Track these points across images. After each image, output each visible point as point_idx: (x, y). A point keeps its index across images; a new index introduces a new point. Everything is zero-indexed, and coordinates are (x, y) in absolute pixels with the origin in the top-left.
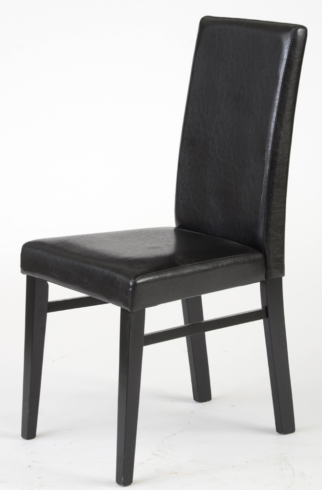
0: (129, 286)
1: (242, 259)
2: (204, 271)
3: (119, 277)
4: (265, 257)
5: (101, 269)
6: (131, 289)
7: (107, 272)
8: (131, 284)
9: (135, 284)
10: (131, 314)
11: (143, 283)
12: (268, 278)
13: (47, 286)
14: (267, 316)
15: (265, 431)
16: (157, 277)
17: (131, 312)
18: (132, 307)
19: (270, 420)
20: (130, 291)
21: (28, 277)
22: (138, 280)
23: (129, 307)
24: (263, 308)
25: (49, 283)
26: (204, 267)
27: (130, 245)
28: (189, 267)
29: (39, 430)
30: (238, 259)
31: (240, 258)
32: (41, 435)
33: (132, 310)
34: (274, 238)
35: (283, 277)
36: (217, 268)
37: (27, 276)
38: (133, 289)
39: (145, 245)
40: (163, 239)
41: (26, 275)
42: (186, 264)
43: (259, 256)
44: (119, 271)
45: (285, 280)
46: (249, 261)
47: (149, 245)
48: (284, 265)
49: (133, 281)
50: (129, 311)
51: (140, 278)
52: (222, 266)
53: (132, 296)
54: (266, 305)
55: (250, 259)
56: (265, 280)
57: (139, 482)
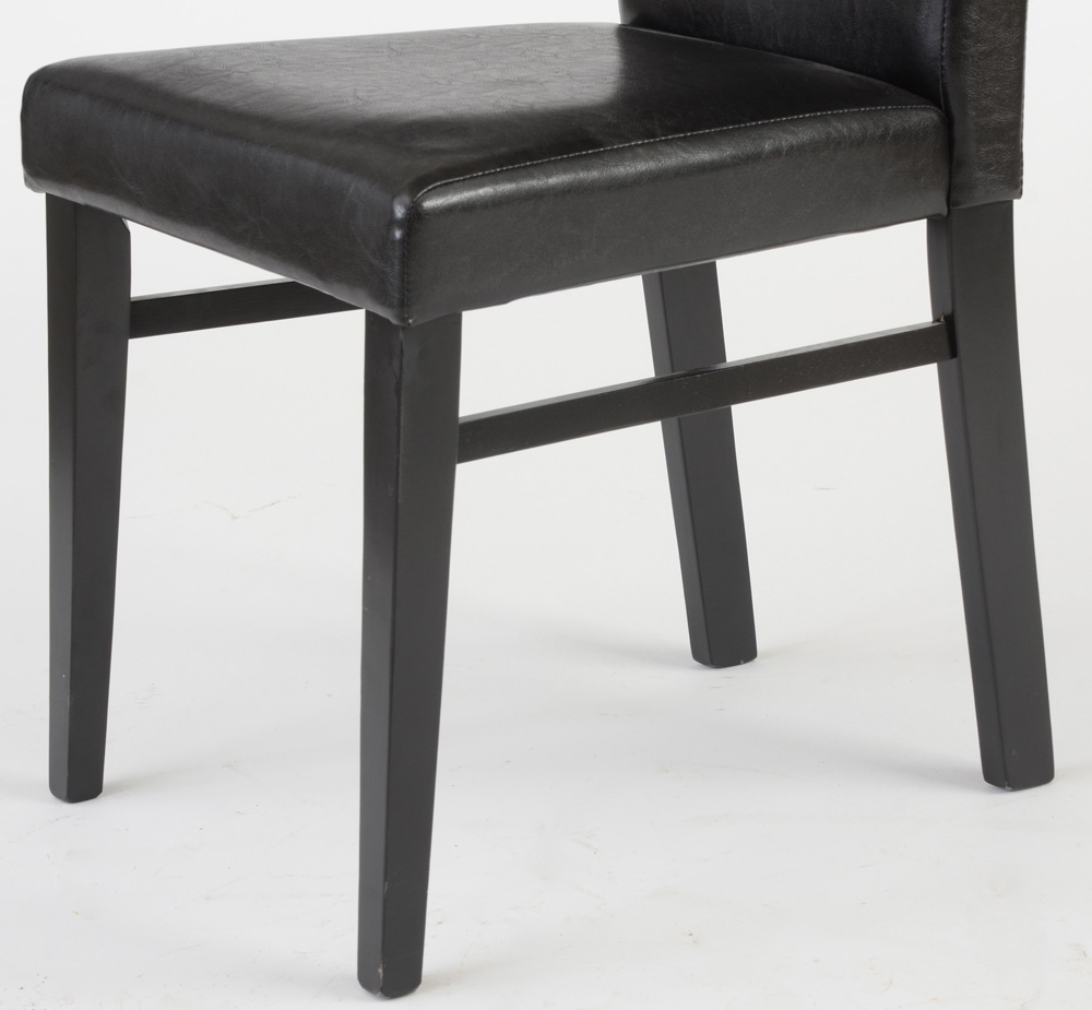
0: (392, 222)
1: (855, 126)
2: (702, 168)
3: (358, 188)
4: (948, 122)
5: (289, 160)
6: (398, 234)
7: (311, 167)
8: (399, 212)
9: (415, 216)
10: (401, 335)
11: (450, 210)
12: (958, 204)
13: (125, 235)
14: (954, 353)
15: (943, 776)
16: (506, 187)
17: (403, 328)
18: (403, 306)
19: (962, 739)
20: (393, 242)
21: (50, 199)
22: (428, 196)
23: (390, 306)
24: (936, 319)
25: (131, 225)
26: (704, 155)
27: (423, 75)
28: (640, 150)
29: (112, 768)
30: (840, 126)
31: (846, 125)
32: (121, 787)
33: (404, 320)
34: (982, 47)
35: (1016, 202)
36: (756, 158)
37: (49, 197)
38: (408, 235)
39: (481, 73)
40: (556, 56)
41: (43, 196)
42: (630, 140)
43: (922, 117)
44: (353, 167)
45: (1023, 211)
46: (883, 137)
47: (495, 74)
48: (1020, 155)
49: (406, 199)
50: (394, 321)
51: (436, 192)
52: (777, 153)
53: (405, 260)
54: (948, 311)
55: (887, 129)
56: (945, 213)
57: (447, 980)
